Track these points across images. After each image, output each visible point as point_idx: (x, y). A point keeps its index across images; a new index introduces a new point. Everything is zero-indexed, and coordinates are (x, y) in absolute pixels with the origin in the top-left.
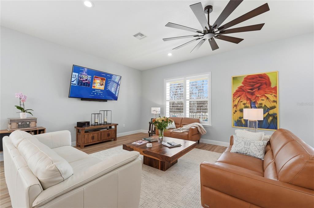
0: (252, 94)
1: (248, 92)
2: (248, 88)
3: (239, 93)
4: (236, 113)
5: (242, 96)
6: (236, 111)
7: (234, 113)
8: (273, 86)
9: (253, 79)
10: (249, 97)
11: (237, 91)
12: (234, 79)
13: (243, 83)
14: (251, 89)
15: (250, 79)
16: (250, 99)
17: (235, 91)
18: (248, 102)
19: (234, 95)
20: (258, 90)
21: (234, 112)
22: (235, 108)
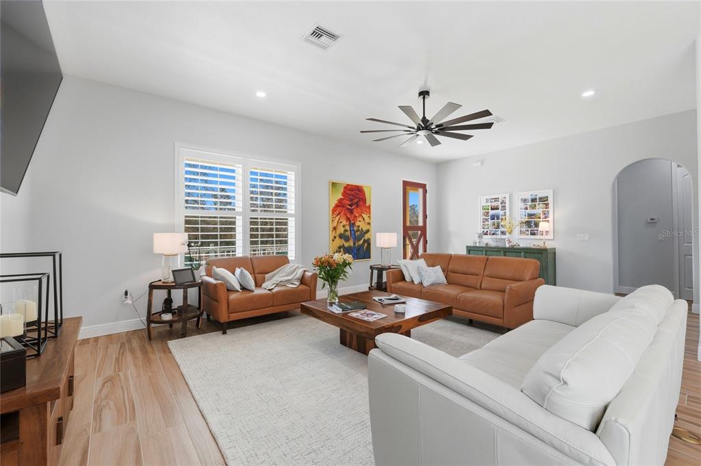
0: (351, 212)
1: (348, 209)
2: (347, 202)
3: (339, 209)
4: (336, 240)
5: (342, 214)
6: (335, 237)
7: (333, 240)
8: (367, 205)
9: (352, 191)
10: (349, 216)
11: (337, 206)
12: (334, 184)
13: (343, 195)
14: (351, 205)
15: (350, 190)
16: (349, 218)
17: (334, 205)
18: (348, 223)
19: (334, 211)
20: (357, 207)
21: (333, 238)
22: (334, 232)
